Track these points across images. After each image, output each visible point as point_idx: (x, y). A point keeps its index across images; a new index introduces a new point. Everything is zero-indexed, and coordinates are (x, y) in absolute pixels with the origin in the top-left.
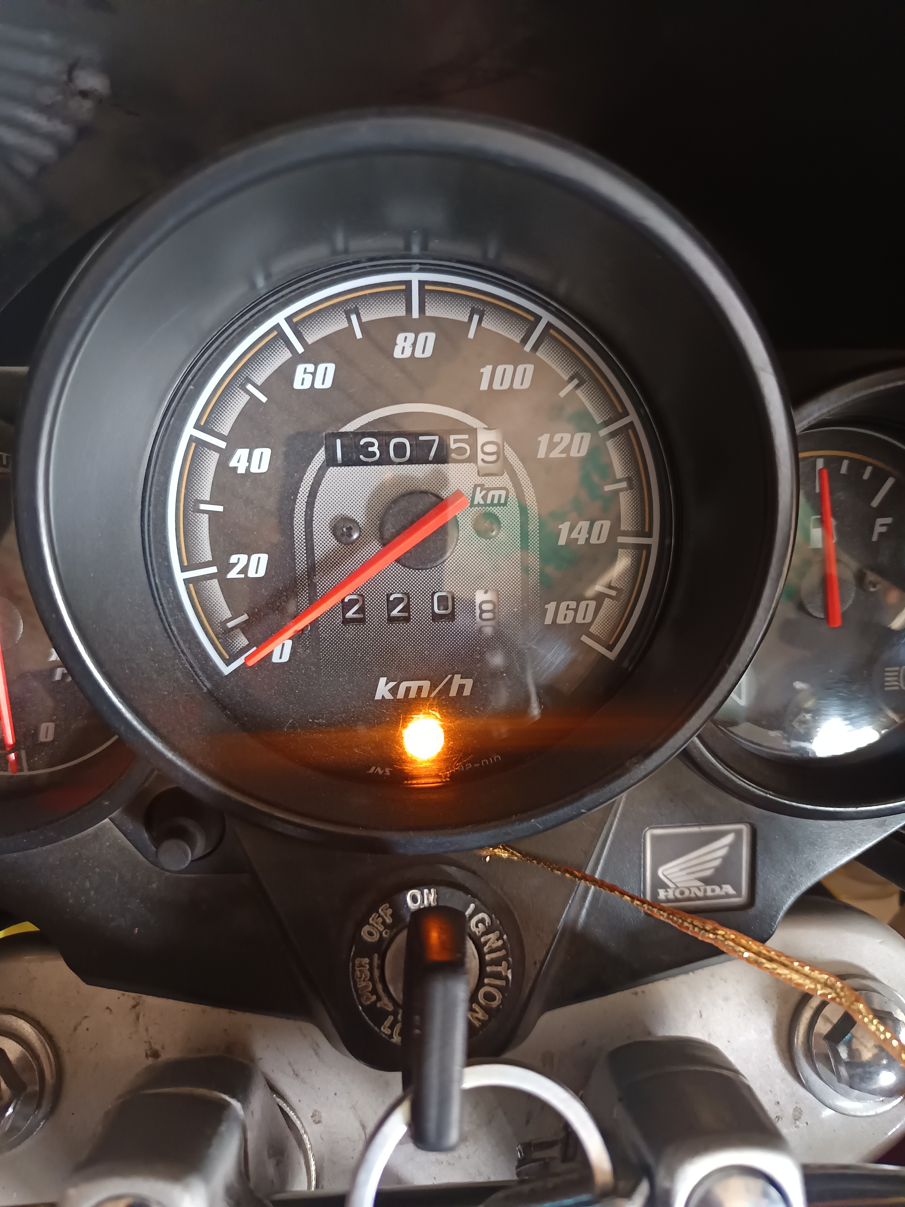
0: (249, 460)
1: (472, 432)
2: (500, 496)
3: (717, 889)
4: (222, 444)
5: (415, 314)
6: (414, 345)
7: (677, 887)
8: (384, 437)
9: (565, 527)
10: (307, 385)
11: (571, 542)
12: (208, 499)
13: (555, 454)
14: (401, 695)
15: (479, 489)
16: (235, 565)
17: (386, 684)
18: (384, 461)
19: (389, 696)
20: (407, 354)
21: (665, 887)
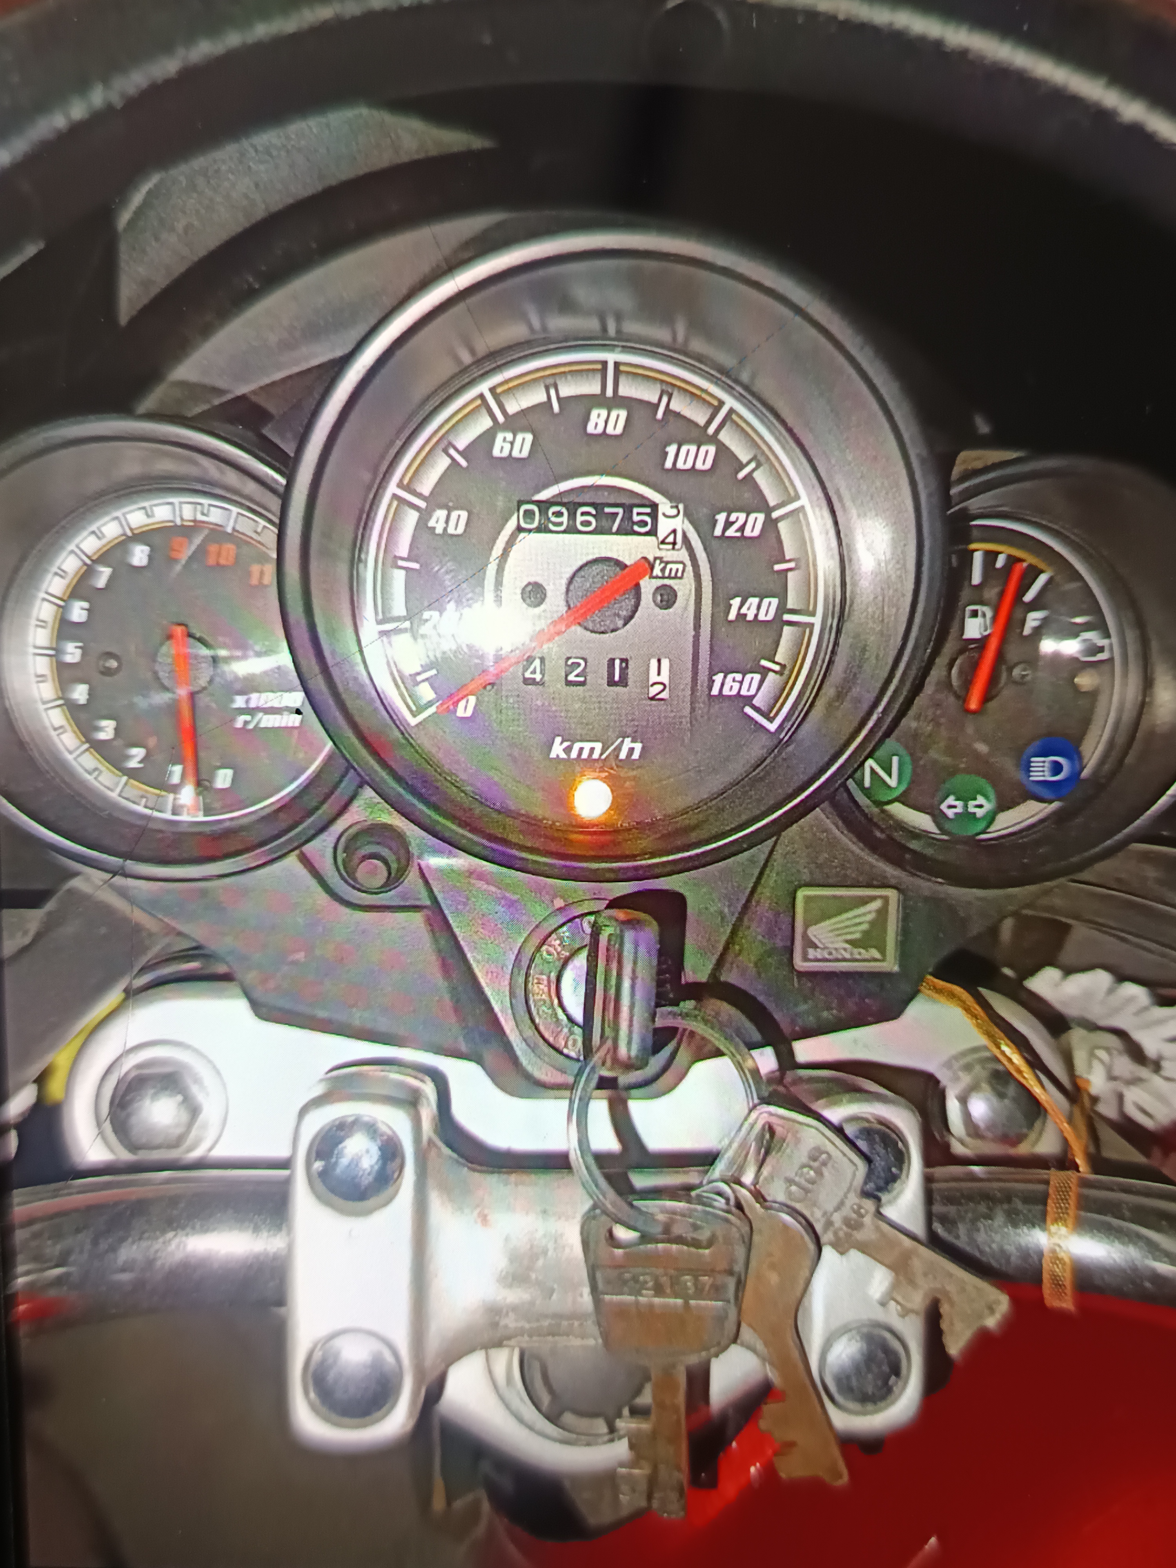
0: (447, 521)
1: (654, 506)
2: (677, 570)
3: (862, 951)
4: (422, 504)
5: (609, 392)
6: (606, 422)
7: (825, 948)
8: (572, 508)
9: (736, 602)
10: (505, 453)
11: (741, 617)
12: (406, 556)
13: (731, 532)
14: (574, 754)
15: (658, 562)
16: (427, 620)
17: (562, 743)
18: (572, 529)
19: (563, 755)
20: (600, 430)
21: (815, 947)
